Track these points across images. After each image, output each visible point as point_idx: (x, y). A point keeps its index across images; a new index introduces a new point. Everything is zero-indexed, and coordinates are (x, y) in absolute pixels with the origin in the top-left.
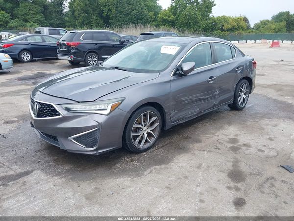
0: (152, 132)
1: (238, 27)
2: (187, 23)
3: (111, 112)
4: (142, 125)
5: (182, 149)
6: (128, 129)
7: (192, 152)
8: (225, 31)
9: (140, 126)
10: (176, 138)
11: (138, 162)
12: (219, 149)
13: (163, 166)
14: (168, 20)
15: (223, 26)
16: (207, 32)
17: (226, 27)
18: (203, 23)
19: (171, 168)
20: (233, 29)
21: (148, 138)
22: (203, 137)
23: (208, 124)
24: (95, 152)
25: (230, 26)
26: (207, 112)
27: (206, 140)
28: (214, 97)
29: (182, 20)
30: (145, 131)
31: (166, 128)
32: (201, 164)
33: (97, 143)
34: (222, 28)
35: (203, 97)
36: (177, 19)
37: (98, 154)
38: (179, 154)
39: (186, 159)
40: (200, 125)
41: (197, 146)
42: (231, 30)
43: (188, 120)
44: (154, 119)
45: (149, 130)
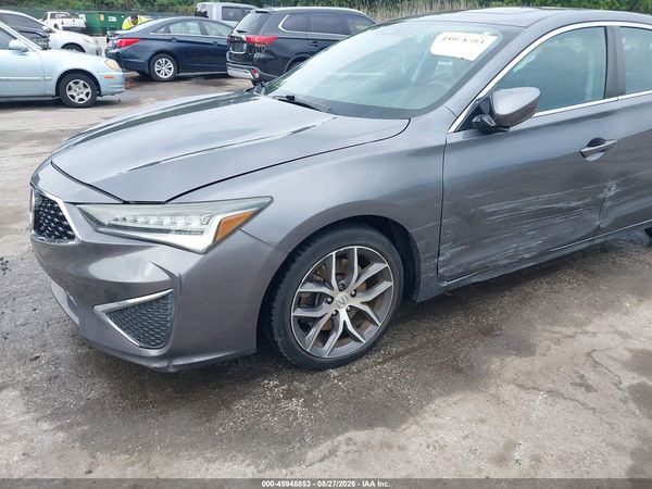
0: (366, 309)
3: (216, 243)
4: (332, 288)
5: (461, 374)
6: (279, 298)
7: (493, 390)
9: (324, 290)
10: (452, 327)
11: (305, 404)
12: (589, 388)
13: (379, 434)
19: (401, 448)
21: (350, 327)
22: (543, 336)
23: (566, 288)
24: (163, 364)
26: (569, 251)
27: (549, 348)
28: (598, 205)
30: (342, 304)
31: (421, 297)
32: (511, 445)
33: (168, 336)
35: (561, 205)
37: (172, 370)
38: (448, 390)
39: (463, 418)
40: (542, 287)
41: (515, 365)
43: (502, 272)
44: (375, 268)
45: (357, 303)
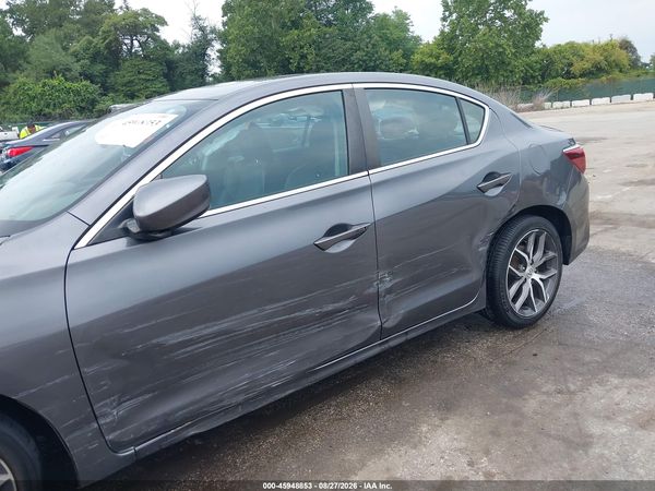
1: (609, 64)
2: (479, 68)
8: (575, 77)
14: (435, 66)
15: (571, 65)
16: (530, 84)
17: (577, 67)
18: (519, 64)
20: (596, 71)
25: (587, 65)
29: (467, 62)
34: (568, 72)
36: (456, 62)
42: (591, 73)
